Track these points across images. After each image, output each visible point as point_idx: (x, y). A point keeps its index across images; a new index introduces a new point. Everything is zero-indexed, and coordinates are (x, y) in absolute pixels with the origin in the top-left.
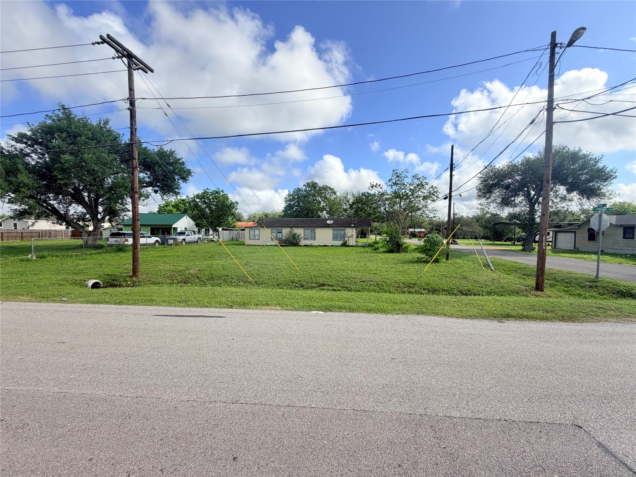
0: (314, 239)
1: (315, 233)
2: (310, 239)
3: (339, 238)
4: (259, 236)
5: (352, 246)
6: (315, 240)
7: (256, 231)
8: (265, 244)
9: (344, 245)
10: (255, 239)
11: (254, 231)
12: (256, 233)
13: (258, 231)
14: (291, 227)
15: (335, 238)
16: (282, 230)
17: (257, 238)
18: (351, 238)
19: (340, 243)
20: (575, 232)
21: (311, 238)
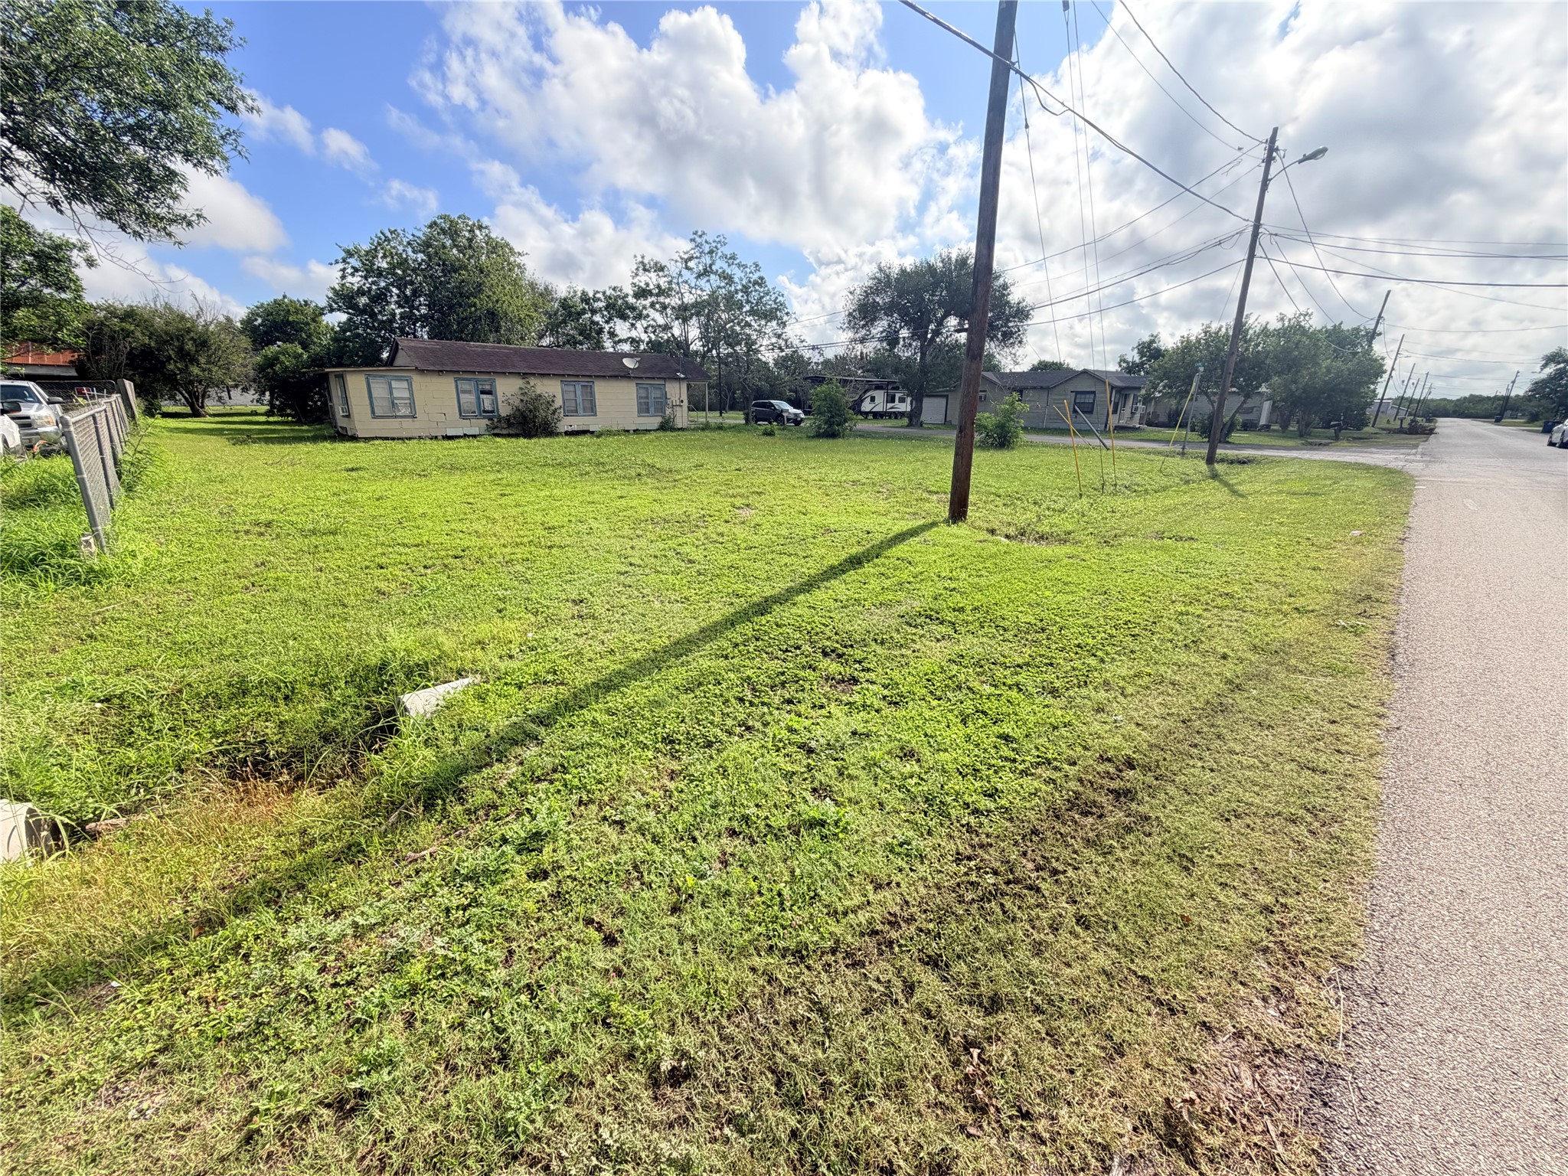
0: (592, 410)
1: (592, 394)
2: (581, 411)
3: (652, 409)
4: (412, 405)
5: (682, 429)
6: (595, 415)
7: (394, 384)
8: (439, 434)
9: (666, 426)
10: (396, 417)
11: (390, 385)
12: (396, 394)
13: (405, 385)
14: (525, 376)
15: (644, 409)
16: (492, 383)
17: (404, 411)
18: (678, 409)
19: (654, 422)
20: (947, 396)
21: (584, 410)
